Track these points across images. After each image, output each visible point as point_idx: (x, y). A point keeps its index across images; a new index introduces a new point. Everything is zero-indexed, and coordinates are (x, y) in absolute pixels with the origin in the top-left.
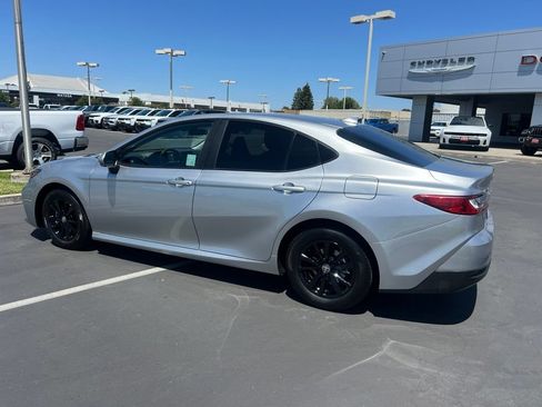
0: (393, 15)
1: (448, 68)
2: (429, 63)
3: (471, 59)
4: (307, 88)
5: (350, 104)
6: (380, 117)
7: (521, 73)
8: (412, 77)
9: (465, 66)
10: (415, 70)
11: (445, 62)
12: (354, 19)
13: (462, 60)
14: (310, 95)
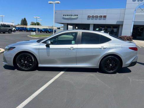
0: (59, 2)
1: (72, 17)
2: (68, 15)
3: (77, 15)
4: (25, 19)
5: (38, 24)
6: (51, 28)
7: (88, 19)
8: (64, 18)
9: (76, 17)
10: (64, 17)
11: (71, 15)
12: (49, 2)
13: (75, 15)
14: (26, 21)
